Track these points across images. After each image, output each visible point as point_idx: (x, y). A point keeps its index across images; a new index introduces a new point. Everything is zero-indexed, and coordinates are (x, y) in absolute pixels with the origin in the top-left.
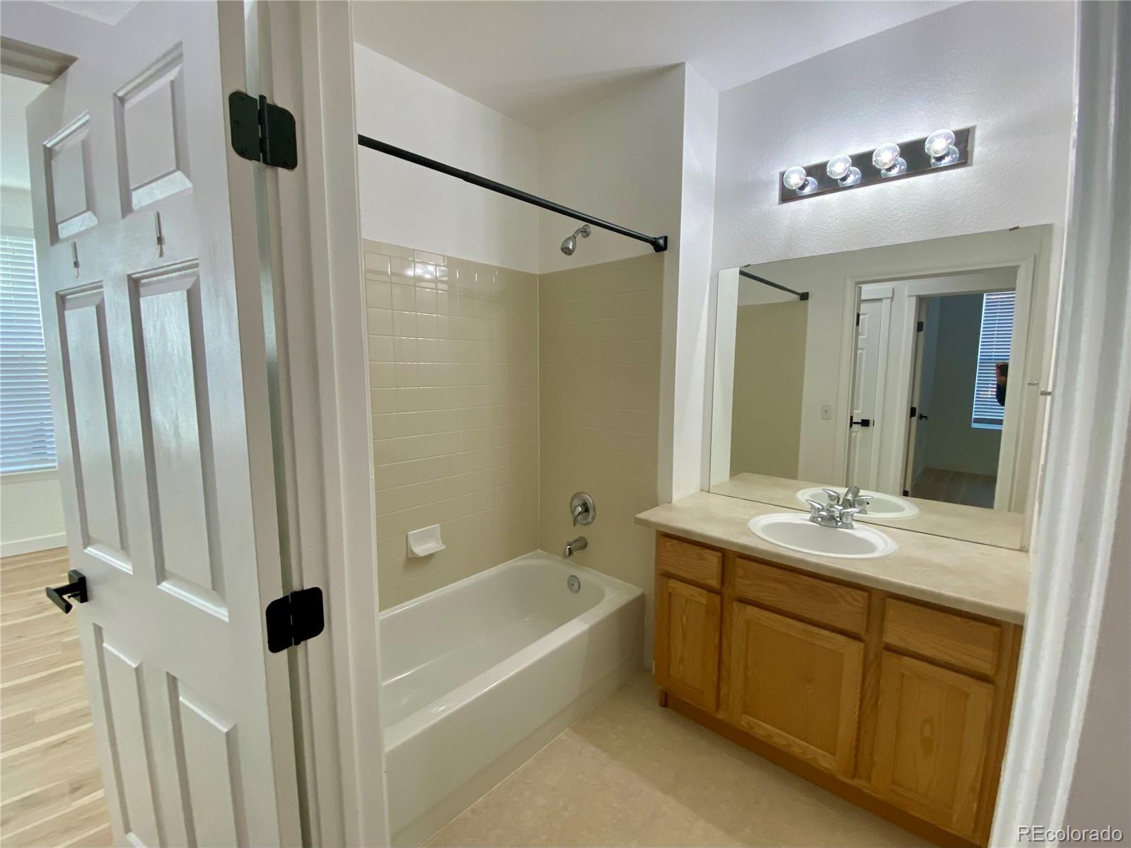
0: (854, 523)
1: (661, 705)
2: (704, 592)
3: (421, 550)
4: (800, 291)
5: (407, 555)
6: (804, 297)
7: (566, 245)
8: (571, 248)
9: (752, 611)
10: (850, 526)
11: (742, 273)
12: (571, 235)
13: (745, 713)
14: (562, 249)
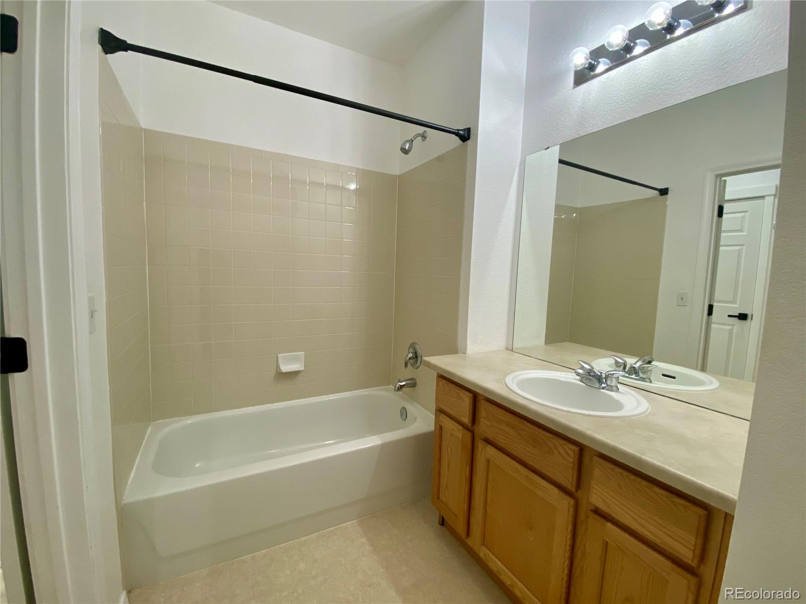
0: (619, 386)
1: (439, 524)
2: (461, 428)
3: (285, 368)
4: (660, 187)
5: (277, 371)
6: (664, 192)
7: (404, 147)
8: (407, 148)
9: (490, 450)
10: (615, 388)
11: (561, 162)
12: (410, 139)
13: (483, 544)
14: (401, 149)
